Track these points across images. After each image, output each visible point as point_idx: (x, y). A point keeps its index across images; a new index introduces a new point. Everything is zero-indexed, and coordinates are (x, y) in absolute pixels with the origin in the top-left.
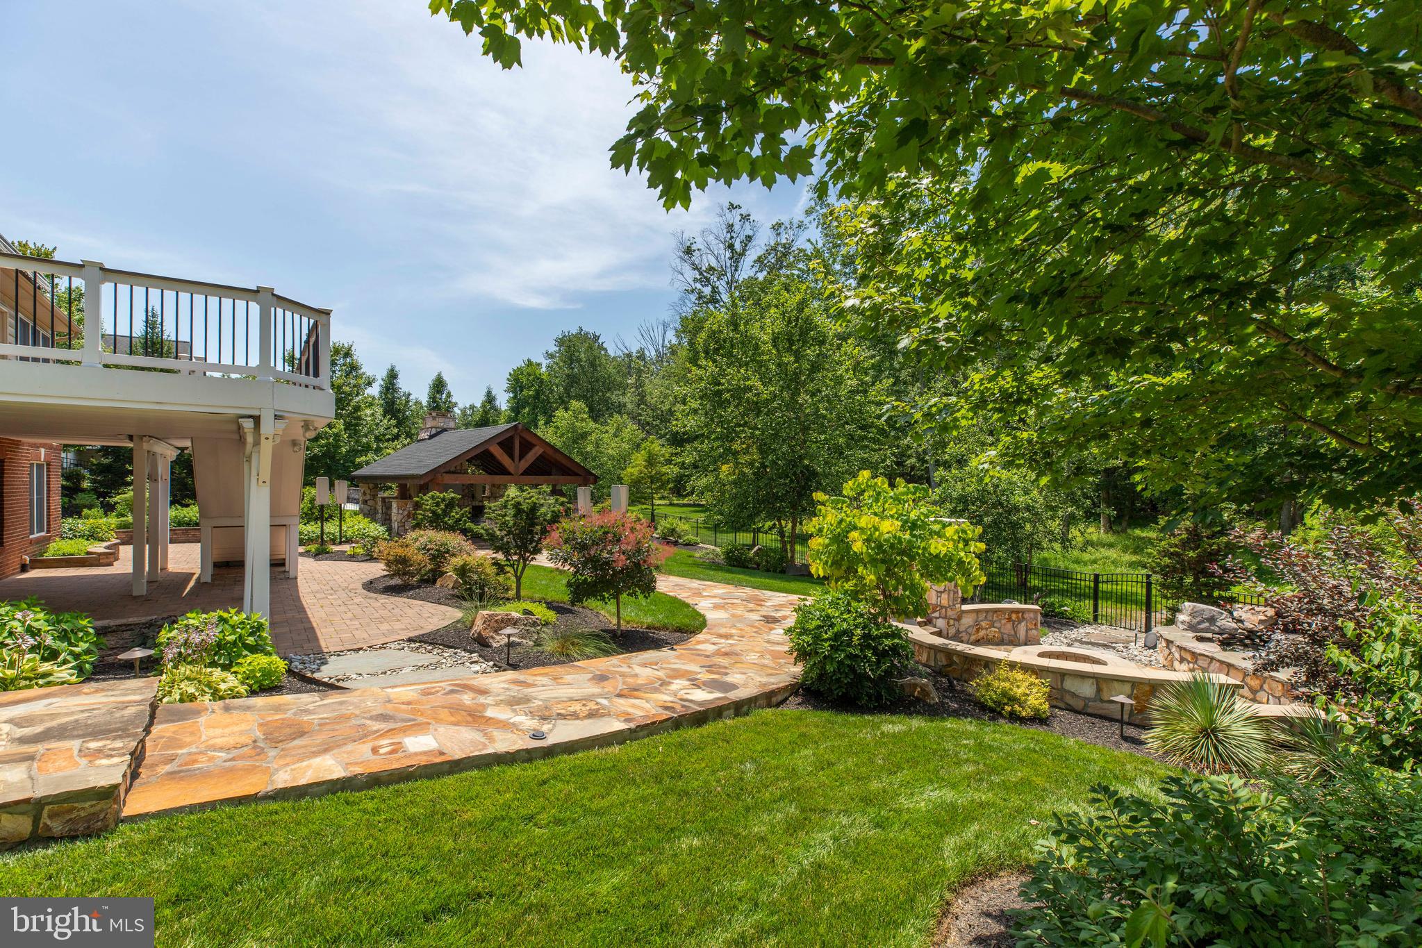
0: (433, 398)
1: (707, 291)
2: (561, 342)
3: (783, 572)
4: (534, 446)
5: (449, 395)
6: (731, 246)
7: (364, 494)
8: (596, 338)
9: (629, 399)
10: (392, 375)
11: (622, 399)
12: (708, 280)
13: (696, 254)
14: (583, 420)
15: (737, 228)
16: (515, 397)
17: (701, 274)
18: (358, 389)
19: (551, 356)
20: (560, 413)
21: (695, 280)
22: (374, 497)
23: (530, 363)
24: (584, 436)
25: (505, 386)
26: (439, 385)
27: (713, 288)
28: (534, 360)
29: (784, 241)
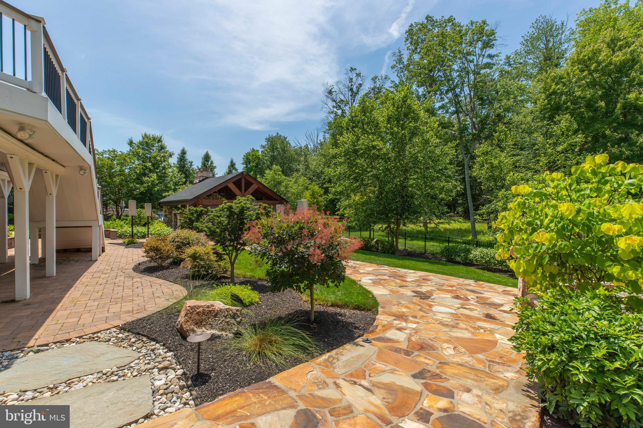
0: (204, 165)
1: (339, 112)
2: (268, 140)
3: (393, 253)
4: (253, 184)
5: (212, 163)
6: (351, 90)
7: (165, 211)
8: (285, 138)
9: (301, 167)
10: (184, 153)
11: (298, 167)
12: (340, 106)
13: (334, 93)
14: (279, 175)
15: (354, 80)
16: (247, 167)
17: (336, 104)
18: (165, 159)
19: (263, 147)
20: (267, 171)
21: (334, 107)
22: (171, 213)
23: (253, 150)
24: (280, 183)
25: (242, 161)
26: (207, 158)
27: (342, 110)
28: (255, 149)
29: (378, 86)
